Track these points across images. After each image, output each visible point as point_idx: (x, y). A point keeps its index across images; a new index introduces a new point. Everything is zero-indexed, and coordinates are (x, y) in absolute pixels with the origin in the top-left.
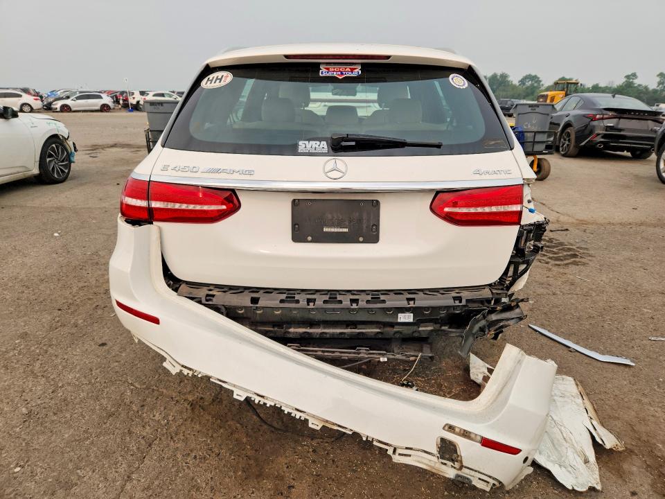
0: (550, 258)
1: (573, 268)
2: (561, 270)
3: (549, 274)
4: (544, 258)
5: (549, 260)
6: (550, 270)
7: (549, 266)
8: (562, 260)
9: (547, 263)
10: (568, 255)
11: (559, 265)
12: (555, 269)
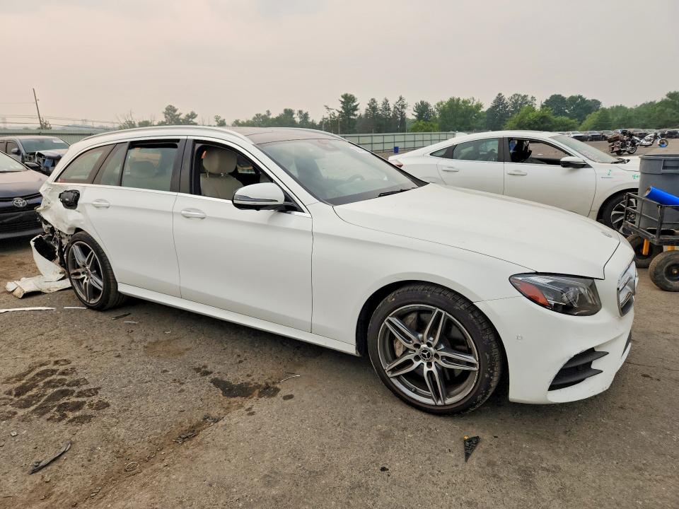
0: (53, 372)
1: (22, 368)
2: (37, 359)
3: (50, 350)
4: (62, 368)
5: (55, 367)
6: (51, 355)
7: (53, 359)
8: (38, 374)
9: (56, 363)
10: (31, 388)
11: (41, 366)
12: (46, 358)
